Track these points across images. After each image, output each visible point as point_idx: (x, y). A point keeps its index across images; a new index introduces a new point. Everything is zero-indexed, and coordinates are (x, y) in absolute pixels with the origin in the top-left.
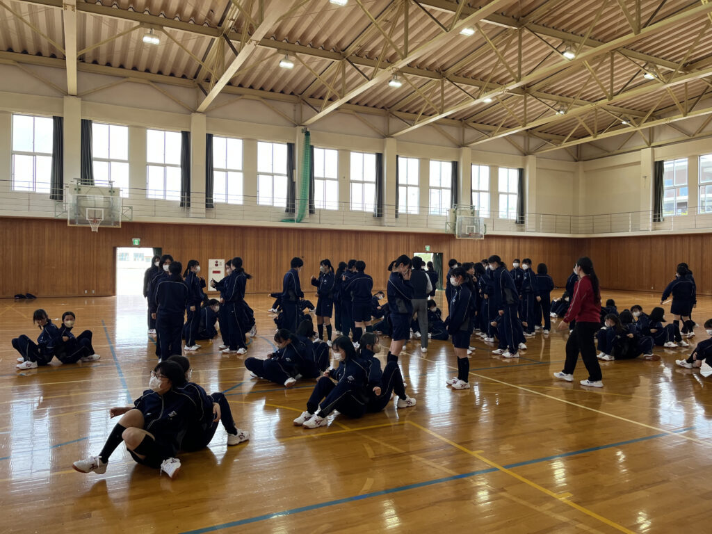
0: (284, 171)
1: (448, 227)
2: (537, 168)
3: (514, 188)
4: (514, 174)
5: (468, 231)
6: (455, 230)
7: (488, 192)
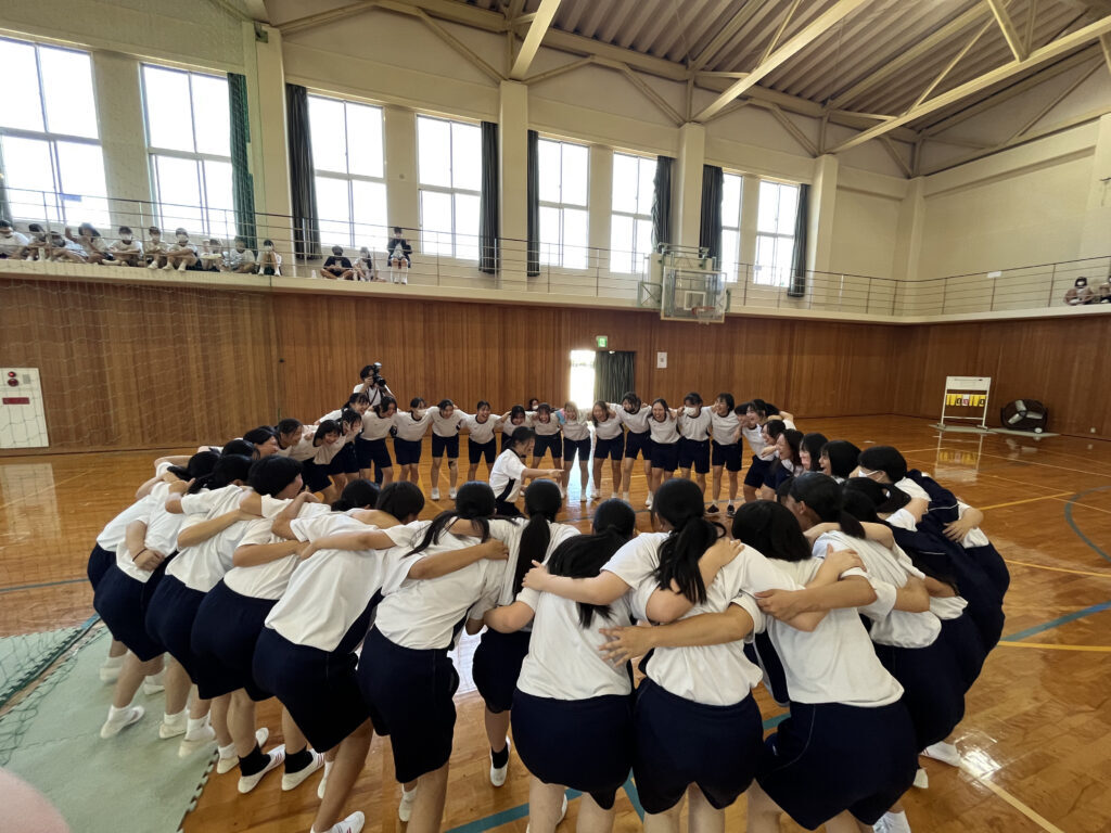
0: (226, 149)
1: (646, 296)
2: (838, 187)
3: (789, 225)
4: (790, 195)
5: (690, 305)
6: (660, 301)
7: (737, 229)
